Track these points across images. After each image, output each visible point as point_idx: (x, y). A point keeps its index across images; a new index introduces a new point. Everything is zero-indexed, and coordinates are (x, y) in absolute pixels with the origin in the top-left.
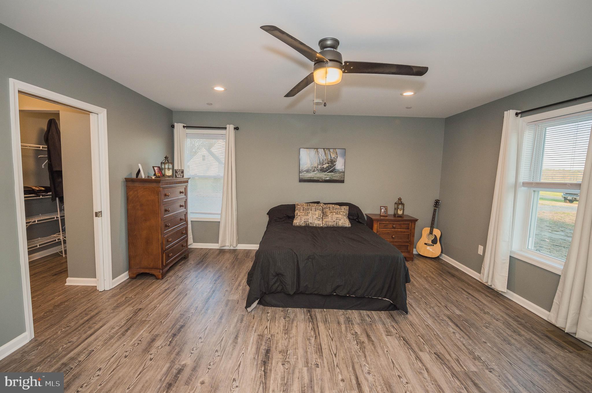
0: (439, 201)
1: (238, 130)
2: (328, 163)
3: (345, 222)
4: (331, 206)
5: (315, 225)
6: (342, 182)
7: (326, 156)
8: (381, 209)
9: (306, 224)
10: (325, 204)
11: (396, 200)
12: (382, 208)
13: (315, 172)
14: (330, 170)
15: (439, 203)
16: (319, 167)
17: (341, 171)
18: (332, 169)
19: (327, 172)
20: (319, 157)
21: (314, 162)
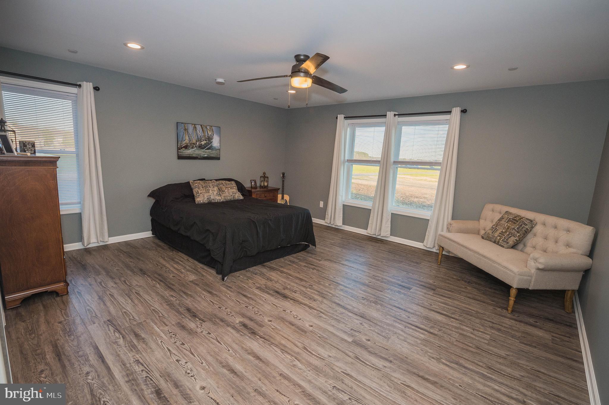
0: (285, 173)
2: (206, 140)
3: (239, 196)
4: (224, 182)
5: (216, 201)
6: (218, 159)
7: (203, 132)
8: (251, 182)
9: (209, 201)
10: (216, 180)
11: (262, 175)
12: (252, 181)
13: (194, 149)
14: (208, 147)
15: (285, 175)
16: (198, 143)
17: (217, 148)
18: (209, 146)
19: (205, 149)
20: (197, 134)
21: (193, 138)
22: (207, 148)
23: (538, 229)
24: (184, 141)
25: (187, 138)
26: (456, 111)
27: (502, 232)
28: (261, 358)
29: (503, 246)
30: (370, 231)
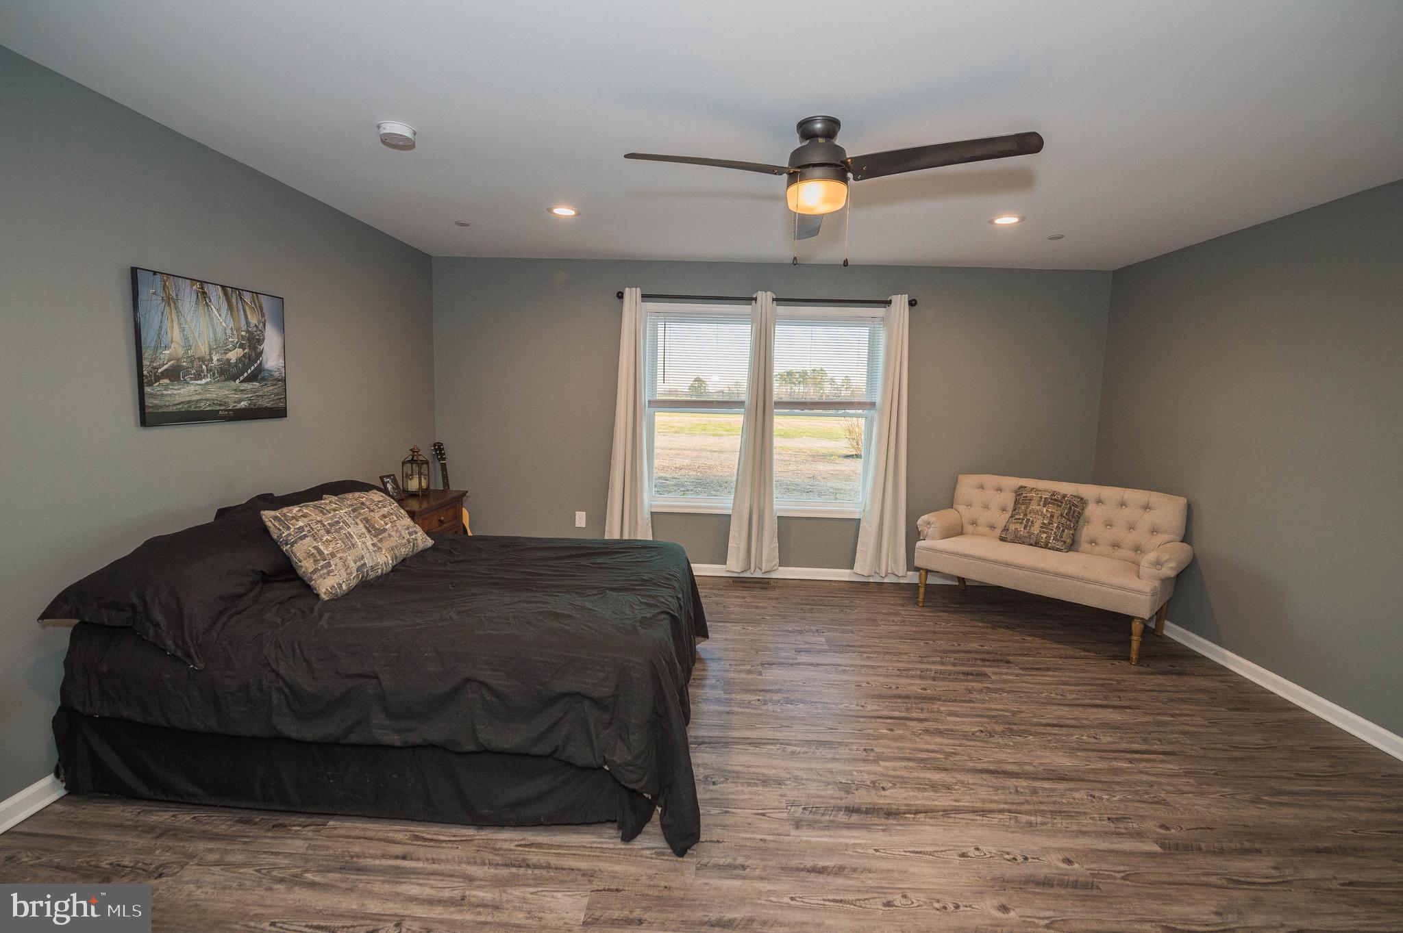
0: (441, 444)
2: (242, 346)
3: (424, 538)
5: (380, 572)
6: (279, 413)
7: (232, 318)
9: (362, 577)
11: (407, 455)
12: (385, 480)
13: (204, 381)
14: (249, 371)
16: (215, 358)
17: (276, 374)
18: (253, 368)
19: (241, 378)
21: (197, 335)
22: (246, 375)
24: (166, 348)
25: (177, 335)
27: (1043, 523)
29: (1058, 550)
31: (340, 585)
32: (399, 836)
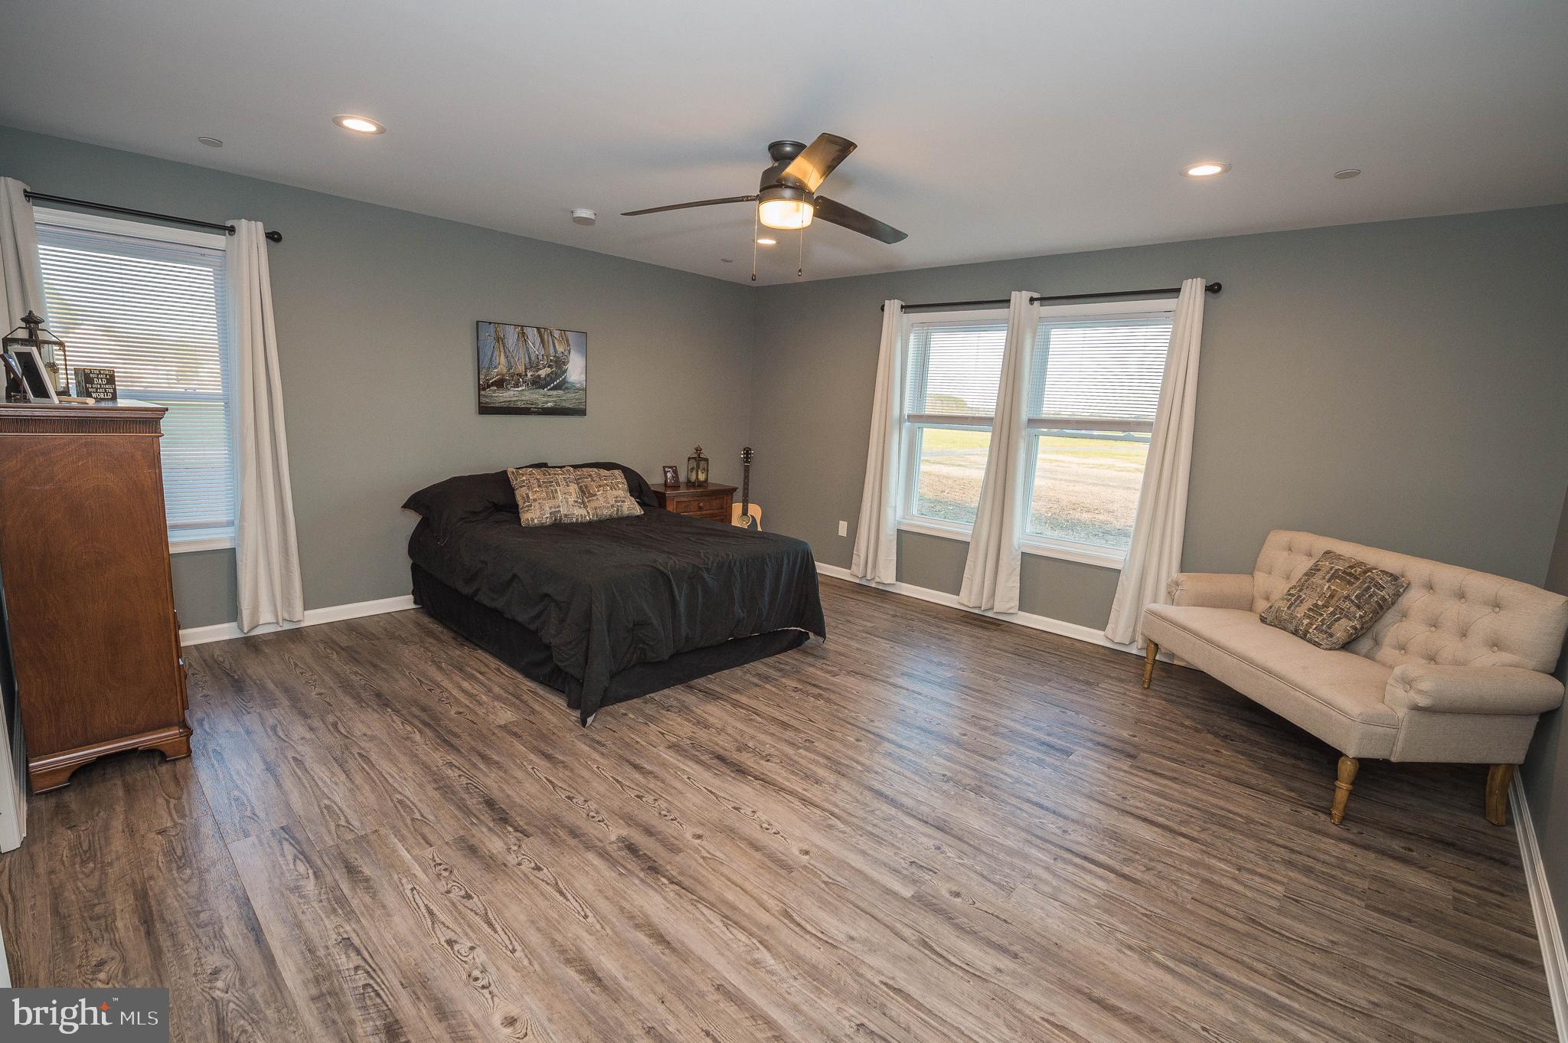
0: (750, 450)
1: (280, 244)
2: (550, 366)
3: (631, 507)
4: (594, 471)
5: (574, 520)
7: (543, 346)
8: (665, 473)
9: (555, 520)
10: (575, 467)
11: (692, 453)
12: (667, 469)
14: (555, 383)
15: (750, 454)
16: (529, 374)
17: (578, 386)
18: (558, 381)
19: (549, 387)
20: (528, 349)
21: (517, 360)
22: (552, 385)
23: (1415, 599)
24: (495, 367)
25: (503, 360)
26: (1193, 290)
27: (1316, 605)
28: (668, 938)
29: (1317, 644)
30: (965, 600)
31: (533, 520)
32: (493, 666)
